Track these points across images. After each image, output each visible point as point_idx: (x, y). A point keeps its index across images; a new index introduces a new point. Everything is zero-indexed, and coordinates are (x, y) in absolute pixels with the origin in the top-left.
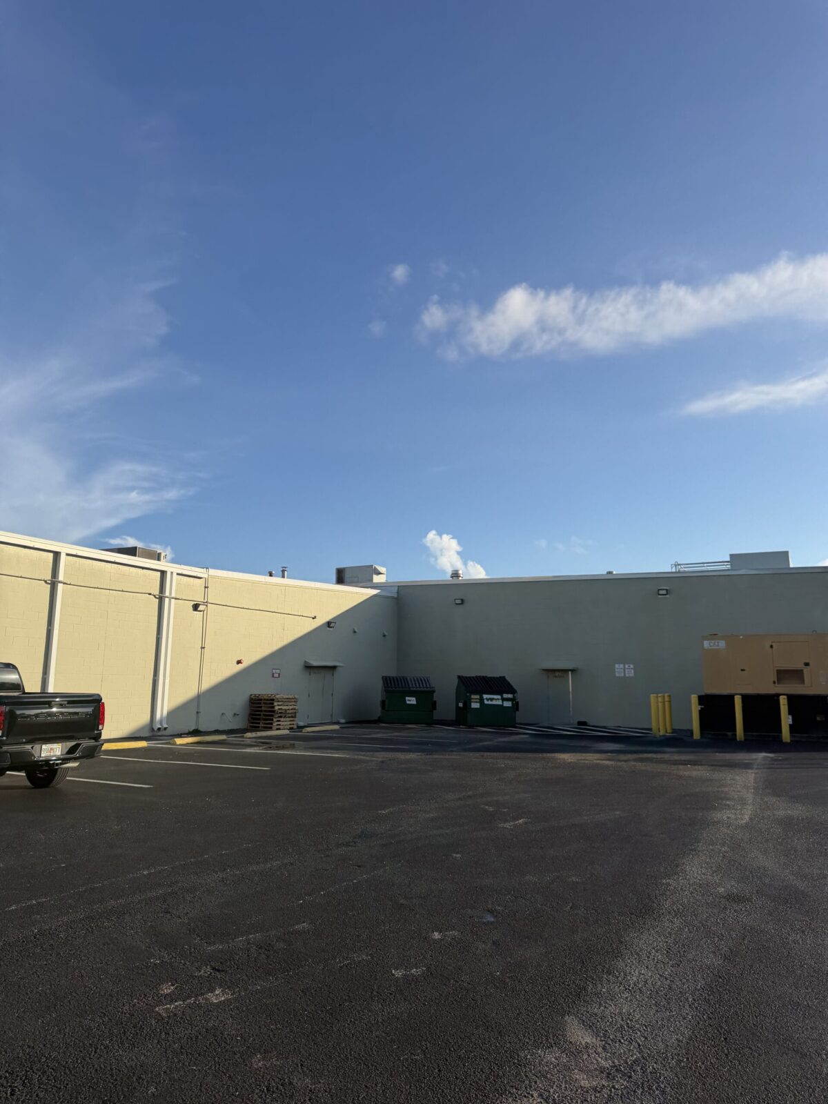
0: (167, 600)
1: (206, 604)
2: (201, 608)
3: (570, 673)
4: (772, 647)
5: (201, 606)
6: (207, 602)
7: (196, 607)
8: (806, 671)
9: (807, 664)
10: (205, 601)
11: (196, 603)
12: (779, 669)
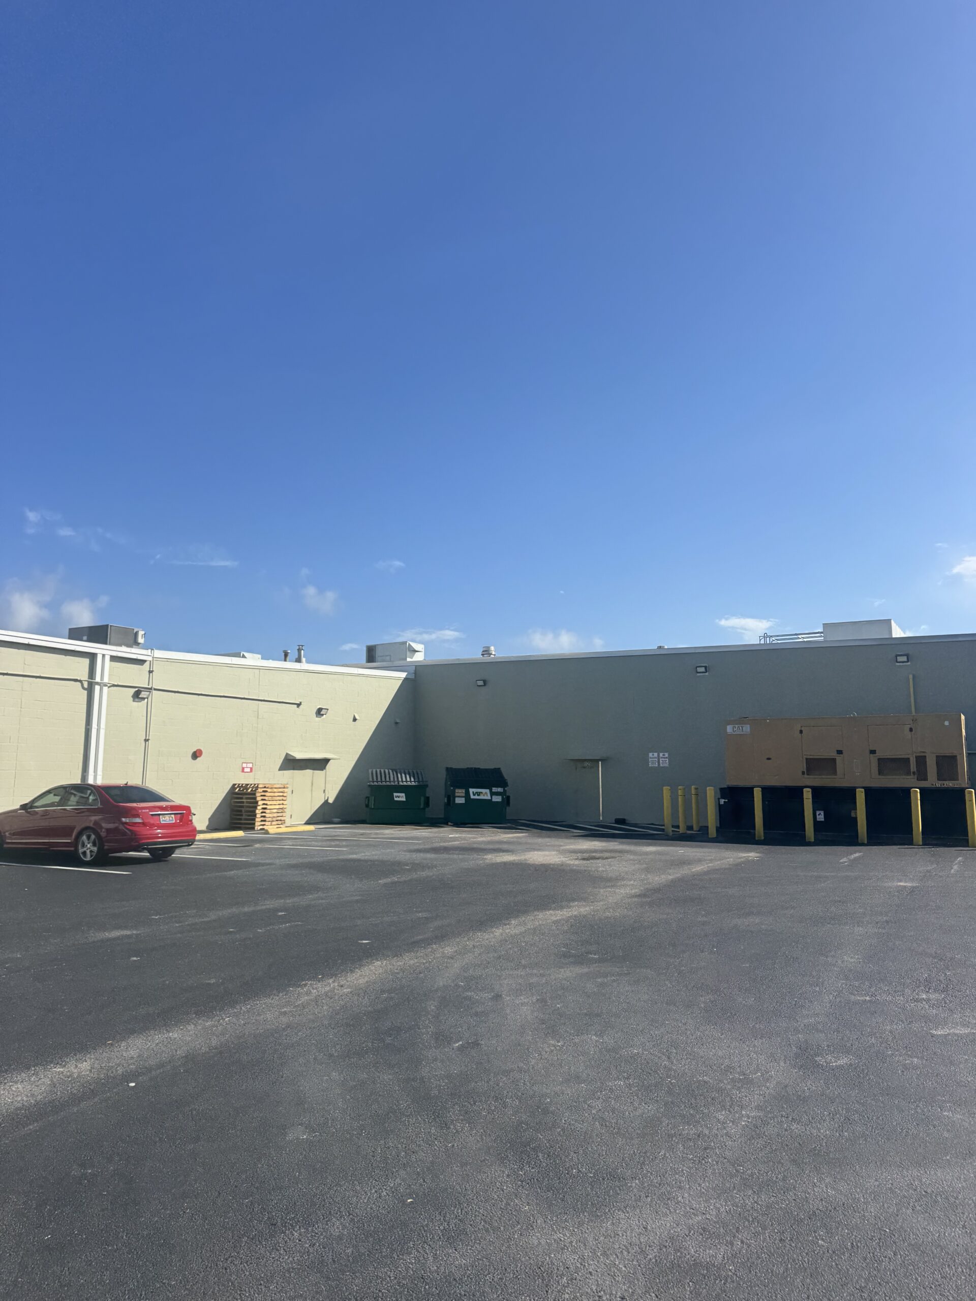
0: (97, 688)
1: (149, 690)
2: (143, 695)
3: (600, 762)
4: (801, 732)
5: (143, 693)
6: (151, 689)
7: (137, 696)
8: (839, 759)
9: (840, 752)
10: (150, 687)
11: (137, 689)
12: (809, 757)
